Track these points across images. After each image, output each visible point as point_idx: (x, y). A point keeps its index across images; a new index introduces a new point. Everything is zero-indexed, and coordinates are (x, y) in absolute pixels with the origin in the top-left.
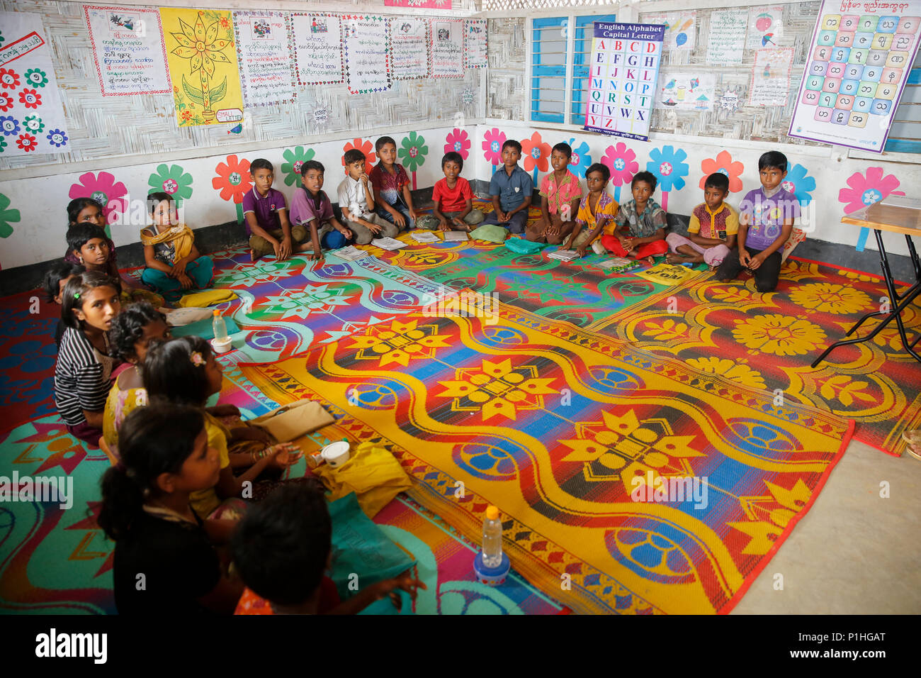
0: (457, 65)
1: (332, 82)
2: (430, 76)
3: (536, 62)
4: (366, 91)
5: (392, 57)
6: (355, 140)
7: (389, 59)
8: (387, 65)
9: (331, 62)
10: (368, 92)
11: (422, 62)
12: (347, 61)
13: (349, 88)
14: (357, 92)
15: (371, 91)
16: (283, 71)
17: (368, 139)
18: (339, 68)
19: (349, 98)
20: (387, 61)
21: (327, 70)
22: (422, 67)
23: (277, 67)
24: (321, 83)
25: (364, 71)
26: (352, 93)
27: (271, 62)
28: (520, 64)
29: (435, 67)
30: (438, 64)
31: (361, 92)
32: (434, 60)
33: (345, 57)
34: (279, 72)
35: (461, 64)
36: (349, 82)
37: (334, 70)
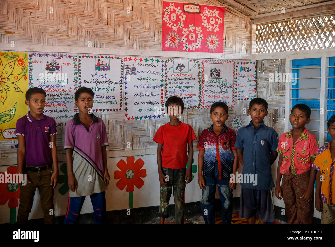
0: (228, 97)
1: (111, 110)
2: (201, 107)
3: (295, 96)
4: (141, 118)
5: (167, 91)
6: (128, 158)
7: (164, 92)
8: (162, 97)
9: (111, 94)
10: (143, 119)
11: (195, 95)
12: (126, 93)
13: (126, 115)
14: (133, 118)
15: (146, 117)
16: (67, 100)
17: (140, 157)
18: (118, 99)
19: (125, 122)
20: (162, 94)
21: (107, 100)
22: (194, 99)
23: (63, 96)
24: (101, 110)
25: (140, 101)
26: (129, 119)
27: (58, 93)
28: (282, 98)
29: (206, 99)
30: (209, 96)
31: (137, 118)
32: (206, 93)
33: (124, 90)
34: (64, 100)
35: (231, 97)
36: (126, 110)
37: (113, 100)
